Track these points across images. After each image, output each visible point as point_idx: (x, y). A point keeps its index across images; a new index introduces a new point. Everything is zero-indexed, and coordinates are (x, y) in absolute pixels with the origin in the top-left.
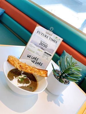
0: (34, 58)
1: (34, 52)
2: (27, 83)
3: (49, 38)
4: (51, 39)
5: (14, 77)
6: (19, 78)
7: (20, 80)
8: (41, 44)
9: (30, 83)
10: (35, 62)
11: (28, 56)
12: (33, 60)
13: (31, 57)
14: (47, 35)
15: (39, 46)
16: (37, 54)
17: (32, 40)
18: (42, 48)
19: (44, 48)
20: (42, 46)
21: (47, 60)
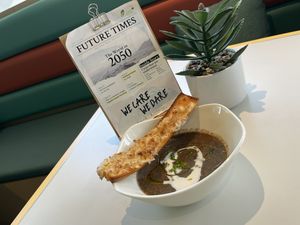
0: (138, 101)
1: (124, 92)
2: (195, 157)
3: (111, 32)
4: (116, 29)
5: (165, 183)
6: (171, 171)
7: (178, 171)
8: (114, 61)
9: (197, 149)
10: (150, 105)
11: (126, 113)
12: (141, 106)
13: (131, 107)
14: (102, 31)
15: (118, 71)
16: (133, 86)
17: (92, 78)
18: (127, 66)
19: (128, 60)
20: (122, 63)
21: (163, 74)
